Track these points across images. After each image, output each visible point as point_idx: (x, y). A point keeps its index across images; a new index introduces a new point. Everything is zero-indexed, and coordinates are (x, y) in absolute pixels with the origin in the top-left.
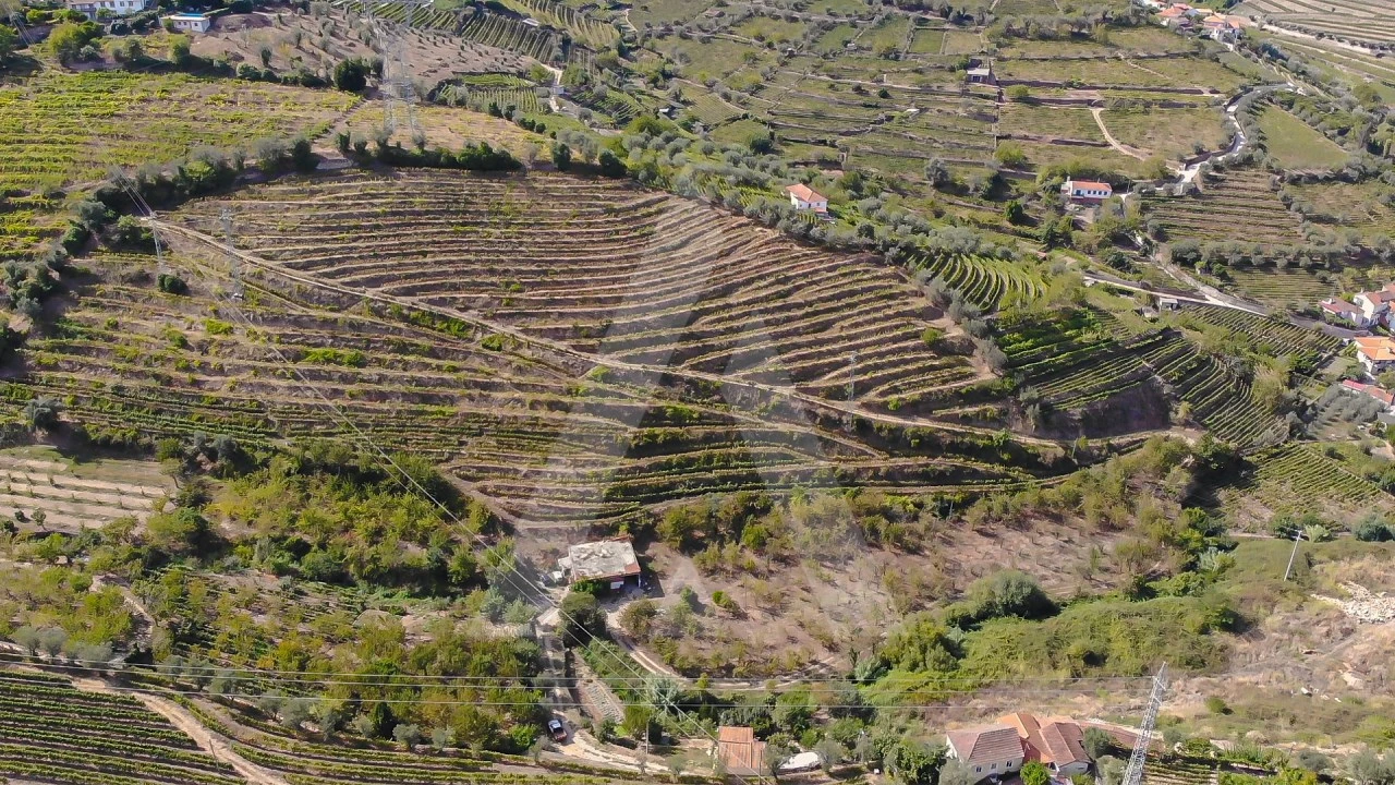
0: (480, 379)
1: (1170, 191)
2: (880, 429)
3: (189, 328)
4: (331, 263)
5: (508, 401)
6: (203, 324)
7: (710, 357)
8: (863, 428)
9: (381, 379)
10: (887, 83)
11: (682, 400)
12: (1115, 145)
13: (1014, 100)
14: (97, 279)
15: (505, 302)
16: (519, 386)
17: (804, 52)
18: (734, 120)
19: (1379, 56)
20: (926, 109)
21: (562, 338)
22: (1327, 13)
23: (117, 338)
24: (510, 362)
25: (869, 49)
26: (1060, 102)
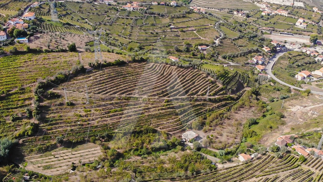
0: (146, 108)
1: (216, 45)
2: (213, 99)
3: (80, 112)
4: (104, 91)
5: (153, 111)
6: (83, 111)
7: (181, 93)
8: (210, 100)
9: (128, 113)
10: (156, 31)
11: (181, 102)
12: (202, 38)
13: (181, 31)
14: (49, 107)
15: (141, 91)
16: (154, 107)
17: (135, 26)
18: (130, 43)
19: (220, 11)
20: (166, 36)
21: (155, 96)
22: (207, 3)
23: (63, 119)
24: (150, 103)
25: (148, 24)
26: (188, 31)
